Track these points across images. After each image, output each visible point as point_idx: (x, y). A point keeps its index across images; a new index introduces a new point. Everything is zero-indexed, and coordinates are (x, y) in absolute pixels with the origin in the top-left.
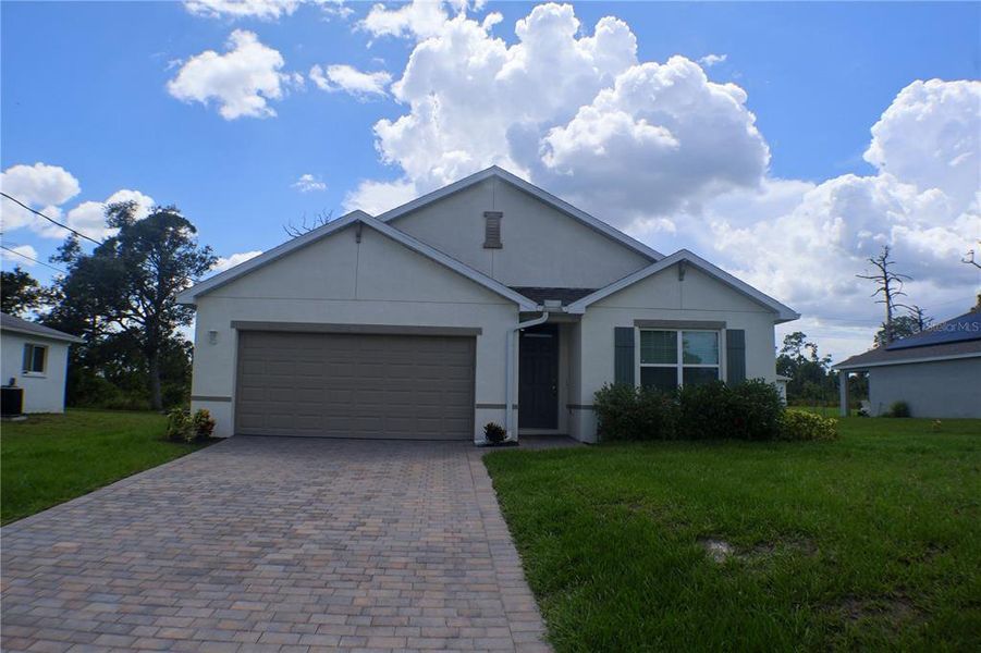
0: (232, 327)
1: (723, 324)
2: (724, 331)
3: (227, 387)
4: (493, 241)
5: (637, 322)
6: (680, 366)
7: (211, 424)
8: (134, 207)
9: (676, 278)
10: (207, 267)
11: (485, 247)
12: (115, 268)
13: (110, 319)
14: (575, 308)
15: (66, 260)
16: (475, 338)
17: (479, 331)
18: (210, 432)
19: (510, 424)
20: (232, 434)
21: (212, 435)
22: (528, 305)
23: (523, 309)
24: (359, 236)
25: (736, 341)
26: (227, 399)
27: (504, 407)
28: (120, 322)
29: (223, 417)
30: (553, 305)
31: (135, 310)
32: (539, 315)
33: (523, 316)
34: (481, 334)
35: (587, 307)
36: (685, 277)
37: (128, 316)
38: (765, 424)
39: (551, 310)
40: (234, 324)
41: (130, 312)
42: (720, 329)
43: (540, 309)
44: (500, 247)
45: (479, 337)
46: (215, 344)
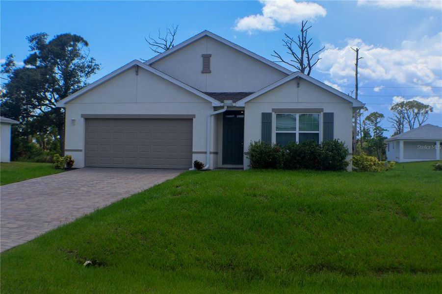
0: (82, 117)
1: (322, 110)
2: (322, 113)
3: (81, 145)
4: (206, 69)
5: (273, 110)
6: (297, 132)
7: (73, 162)
8: (46, 37)
9: (296, 86)
10: (93, 71)
11: (202, 73)
12: (35, 78)
13: (34, 107)
14: (240, 104)
15: (7, 71)
16: (192, 119)
17: (194, 116)
18: (72, 165)
19: (209, 162)
20: (83, 166)
21: (73, 167)
22: (217, 103)
23: (214, 105)
24: (137, 72)
25: (329, 118)
26: (81, 151)
27: (206, 153)
28: (40, 109)
29: (79, 159)
30: (228, 102)
31: (50, 101)
32: (222, 107)
33: (216, 108)
34: (195, 117)
35: (245, 103)
36: (300, 85)
37: (46, 105)
38: (331, 162)
39: (228, 105)
40: (82, 116)
41: (47, 102)
42: (320, 113)
43: (222, 104)
44: (210, 72)
45: (194, 119)
46: (74, 125)
